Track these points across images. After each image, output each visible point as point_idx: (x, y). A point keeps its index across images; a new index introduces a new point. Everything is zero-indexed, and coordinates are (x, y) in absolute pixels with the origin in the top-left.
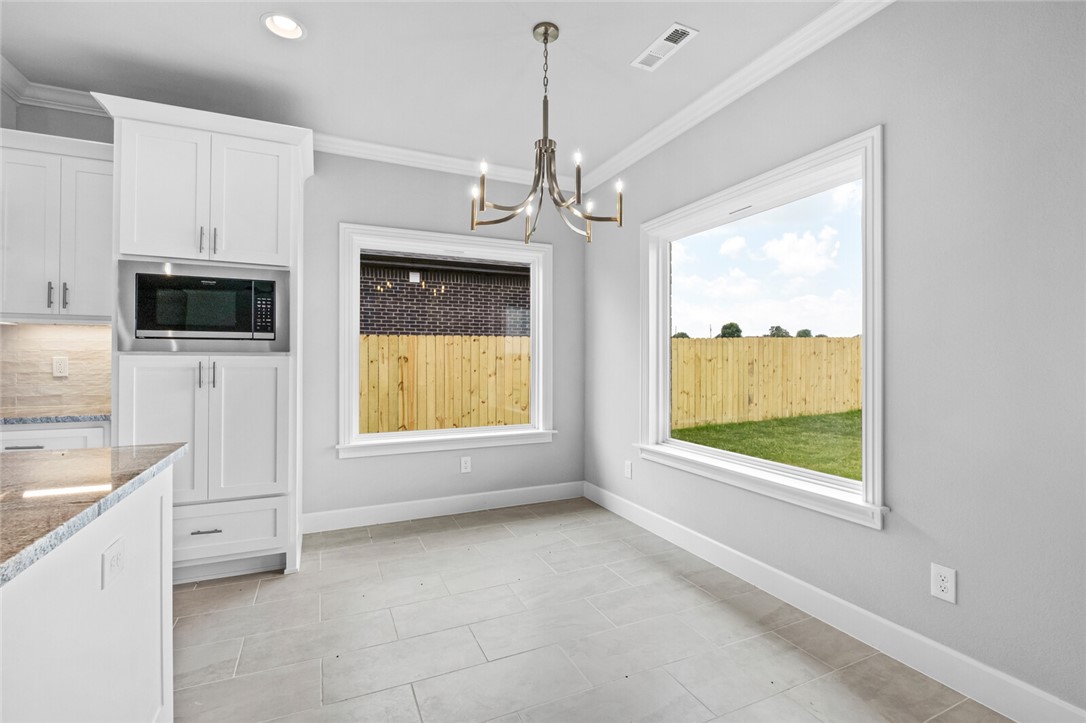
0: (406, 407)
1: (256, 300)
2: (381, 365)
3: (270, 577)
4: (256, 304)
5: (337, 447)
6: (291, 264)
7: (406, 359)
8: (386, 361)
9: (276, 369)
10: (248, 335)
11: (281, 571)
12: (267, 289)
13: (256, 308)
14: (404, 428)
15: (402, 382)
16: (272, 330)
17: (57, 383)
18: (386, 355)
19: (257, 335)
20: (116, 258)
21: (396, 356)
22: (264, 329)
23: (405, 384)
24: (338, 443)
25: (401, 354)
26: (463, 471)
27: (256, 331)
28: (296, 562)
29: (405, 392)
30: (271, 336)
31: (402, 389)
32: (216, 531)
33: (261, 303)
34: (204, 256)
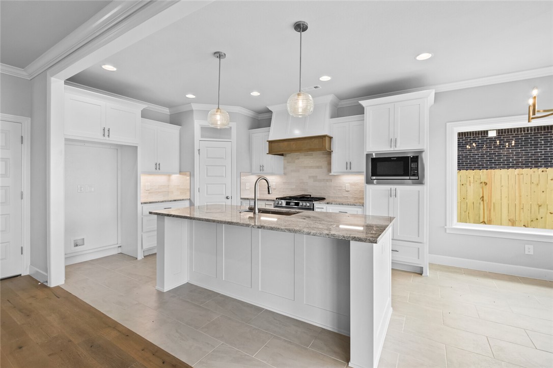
0: (486, 211)
1: (411, 164)
2: (468, 186)
3: (417, 275)
4: (411, 165)
5: (445, 227)
6: (425, 148)
7: (486, 184)
8: (472, 184)
9: (419, 191)
10: (408, 178)
11: (421, 274)
12: (416, 159)
13: (411, 167)
14: (484, 222)
15: (483, 197)
16: (418, 175)
17: (347, 193)
18: (472, 181)
19: (412, 178)
20: (365, 153)
21: (479, 182)
22: (414, 175)
23: (485, 198)
24: (446, 226)
25: (482, 180)
26: (527, 253)
27: (411, 176)
28: (427, 272)
29: (485, 202)
30: (417, 178)
31: (483, 200)
32: (396, 251)
33: (413, 165)
34: (392, 149)
